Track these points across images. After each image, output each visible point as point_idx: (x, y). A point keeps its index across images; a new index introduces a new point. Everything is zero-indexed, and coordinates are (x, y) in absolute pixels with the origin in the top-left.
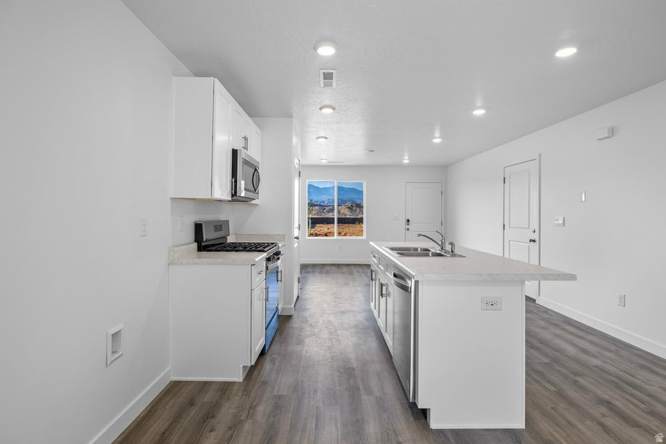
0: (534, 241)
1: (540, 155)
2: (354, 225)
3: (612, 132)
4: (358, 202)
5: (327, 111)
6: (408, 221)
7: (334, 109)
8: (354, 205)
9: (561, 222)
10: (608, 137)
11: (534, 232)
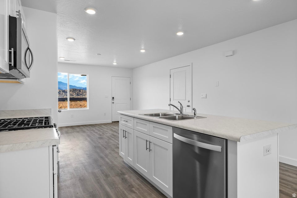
0: (189, 106)
1: (192, 63)
2: (64, 102)
3: (234, 53)
4: (64, 89)
5: (71, 40)
6: (113, 98)
7: (74, 39)
8: (61, 91)
9: (205, 96)
10: (231, 55)
11: (189, 101)
